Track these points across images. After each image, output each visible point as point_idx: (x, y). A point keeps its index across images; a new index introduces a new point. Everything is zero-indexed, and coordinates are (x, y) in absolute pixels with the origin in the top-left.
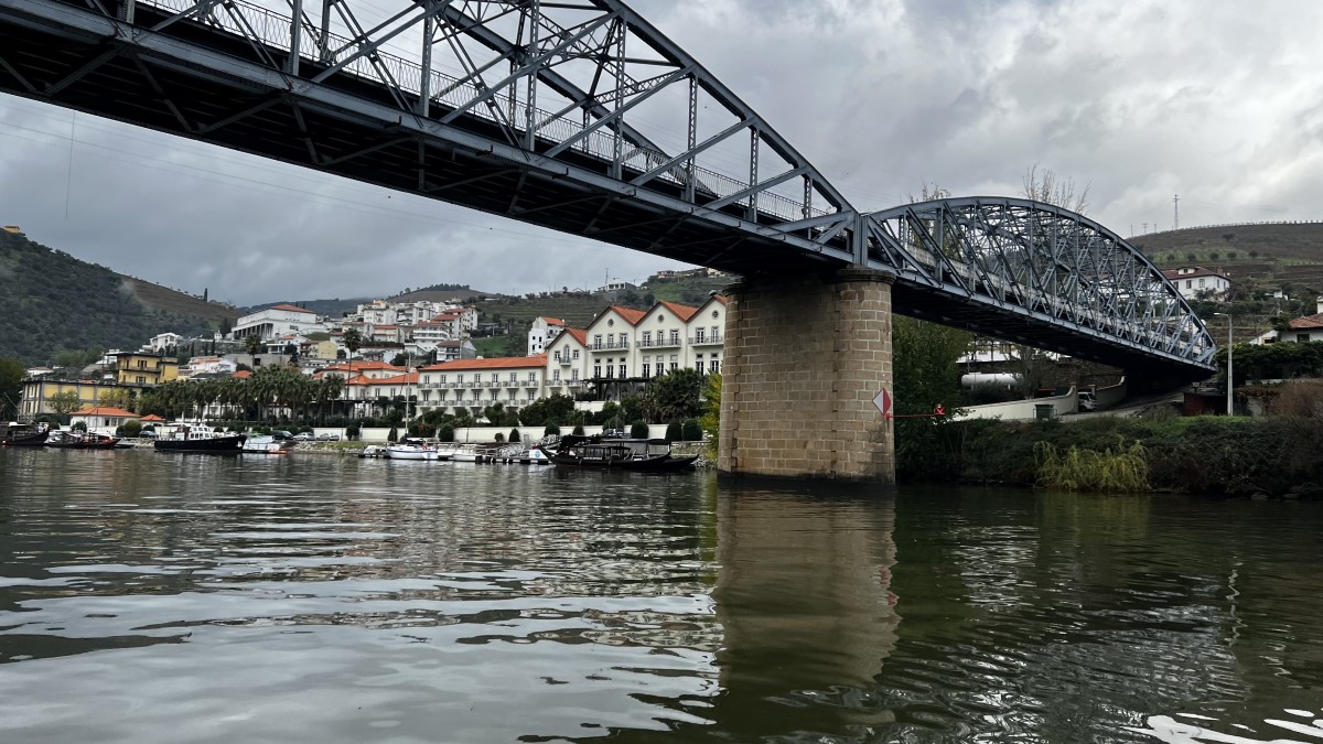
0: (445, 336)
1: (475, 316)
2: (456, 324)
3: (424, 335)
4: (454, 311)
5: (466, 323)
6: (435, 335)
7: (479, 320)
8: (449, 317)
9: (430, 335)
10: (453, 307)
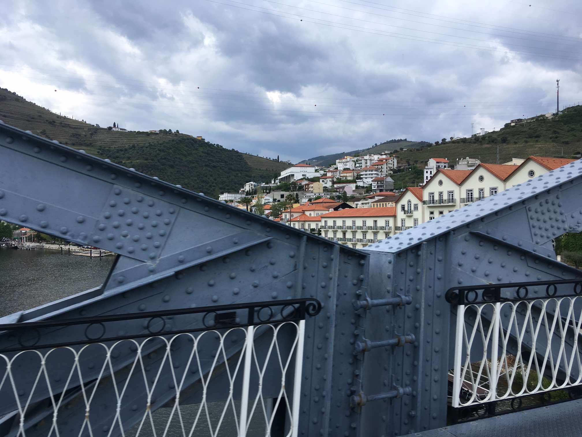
0: (377, 174)
1: (395, 161)
2: (384, 166)
3: (366, 175)
4: (384, 159)
5: (391, 166)
6: (372, 174)
7: (398, 163)
8: (381, 163)
9: (369, 174)
10: (384, 157)
